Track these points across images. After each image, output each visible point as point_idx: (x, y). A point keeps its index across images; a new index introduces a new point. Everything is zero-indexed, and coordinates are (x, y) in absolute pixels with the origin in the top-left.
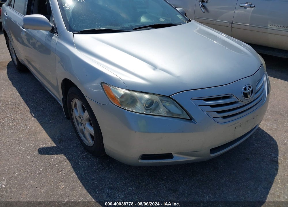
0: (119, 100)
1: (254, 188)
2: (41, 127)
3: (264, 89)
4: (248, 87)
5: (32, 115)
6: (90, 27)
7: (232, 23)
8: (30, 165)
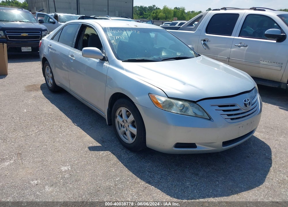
0: (162, 105)
1: (254, 174)
2: (85, 133)
3: (258, 103)
4: (246, 100)
5: (75, 124)
6: (132, 58)
7: (229, 58)
8: (85, 157)
